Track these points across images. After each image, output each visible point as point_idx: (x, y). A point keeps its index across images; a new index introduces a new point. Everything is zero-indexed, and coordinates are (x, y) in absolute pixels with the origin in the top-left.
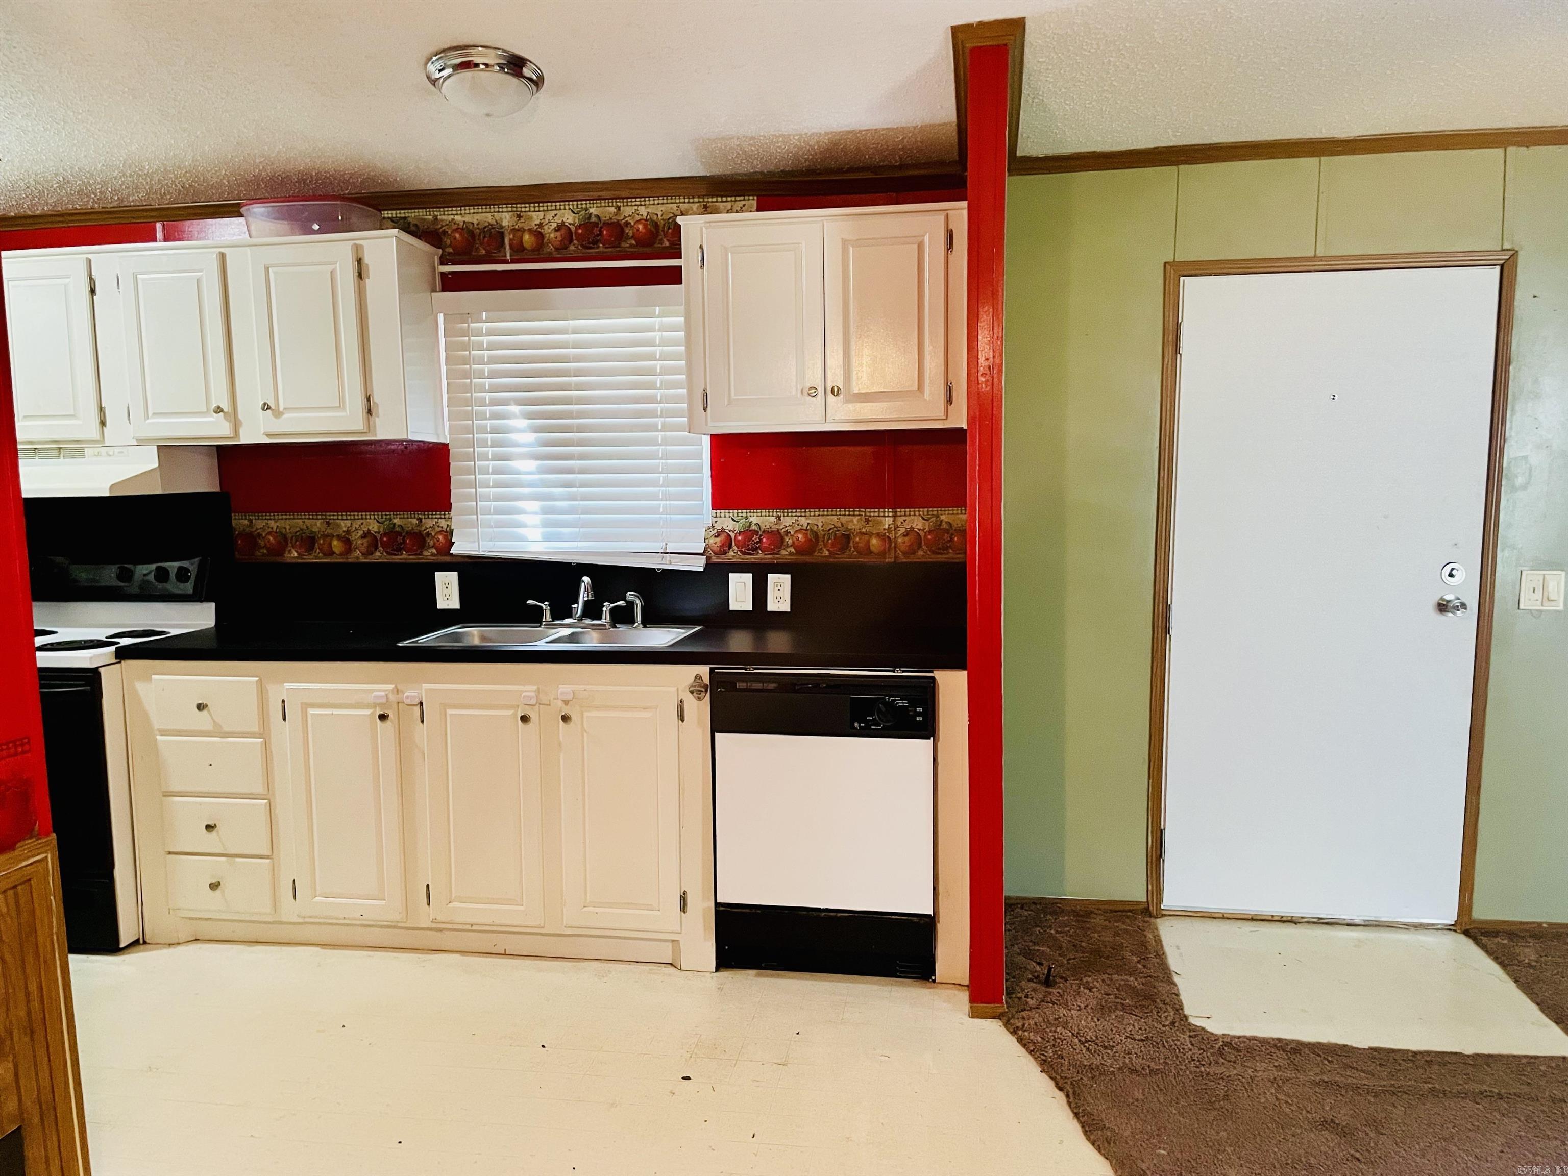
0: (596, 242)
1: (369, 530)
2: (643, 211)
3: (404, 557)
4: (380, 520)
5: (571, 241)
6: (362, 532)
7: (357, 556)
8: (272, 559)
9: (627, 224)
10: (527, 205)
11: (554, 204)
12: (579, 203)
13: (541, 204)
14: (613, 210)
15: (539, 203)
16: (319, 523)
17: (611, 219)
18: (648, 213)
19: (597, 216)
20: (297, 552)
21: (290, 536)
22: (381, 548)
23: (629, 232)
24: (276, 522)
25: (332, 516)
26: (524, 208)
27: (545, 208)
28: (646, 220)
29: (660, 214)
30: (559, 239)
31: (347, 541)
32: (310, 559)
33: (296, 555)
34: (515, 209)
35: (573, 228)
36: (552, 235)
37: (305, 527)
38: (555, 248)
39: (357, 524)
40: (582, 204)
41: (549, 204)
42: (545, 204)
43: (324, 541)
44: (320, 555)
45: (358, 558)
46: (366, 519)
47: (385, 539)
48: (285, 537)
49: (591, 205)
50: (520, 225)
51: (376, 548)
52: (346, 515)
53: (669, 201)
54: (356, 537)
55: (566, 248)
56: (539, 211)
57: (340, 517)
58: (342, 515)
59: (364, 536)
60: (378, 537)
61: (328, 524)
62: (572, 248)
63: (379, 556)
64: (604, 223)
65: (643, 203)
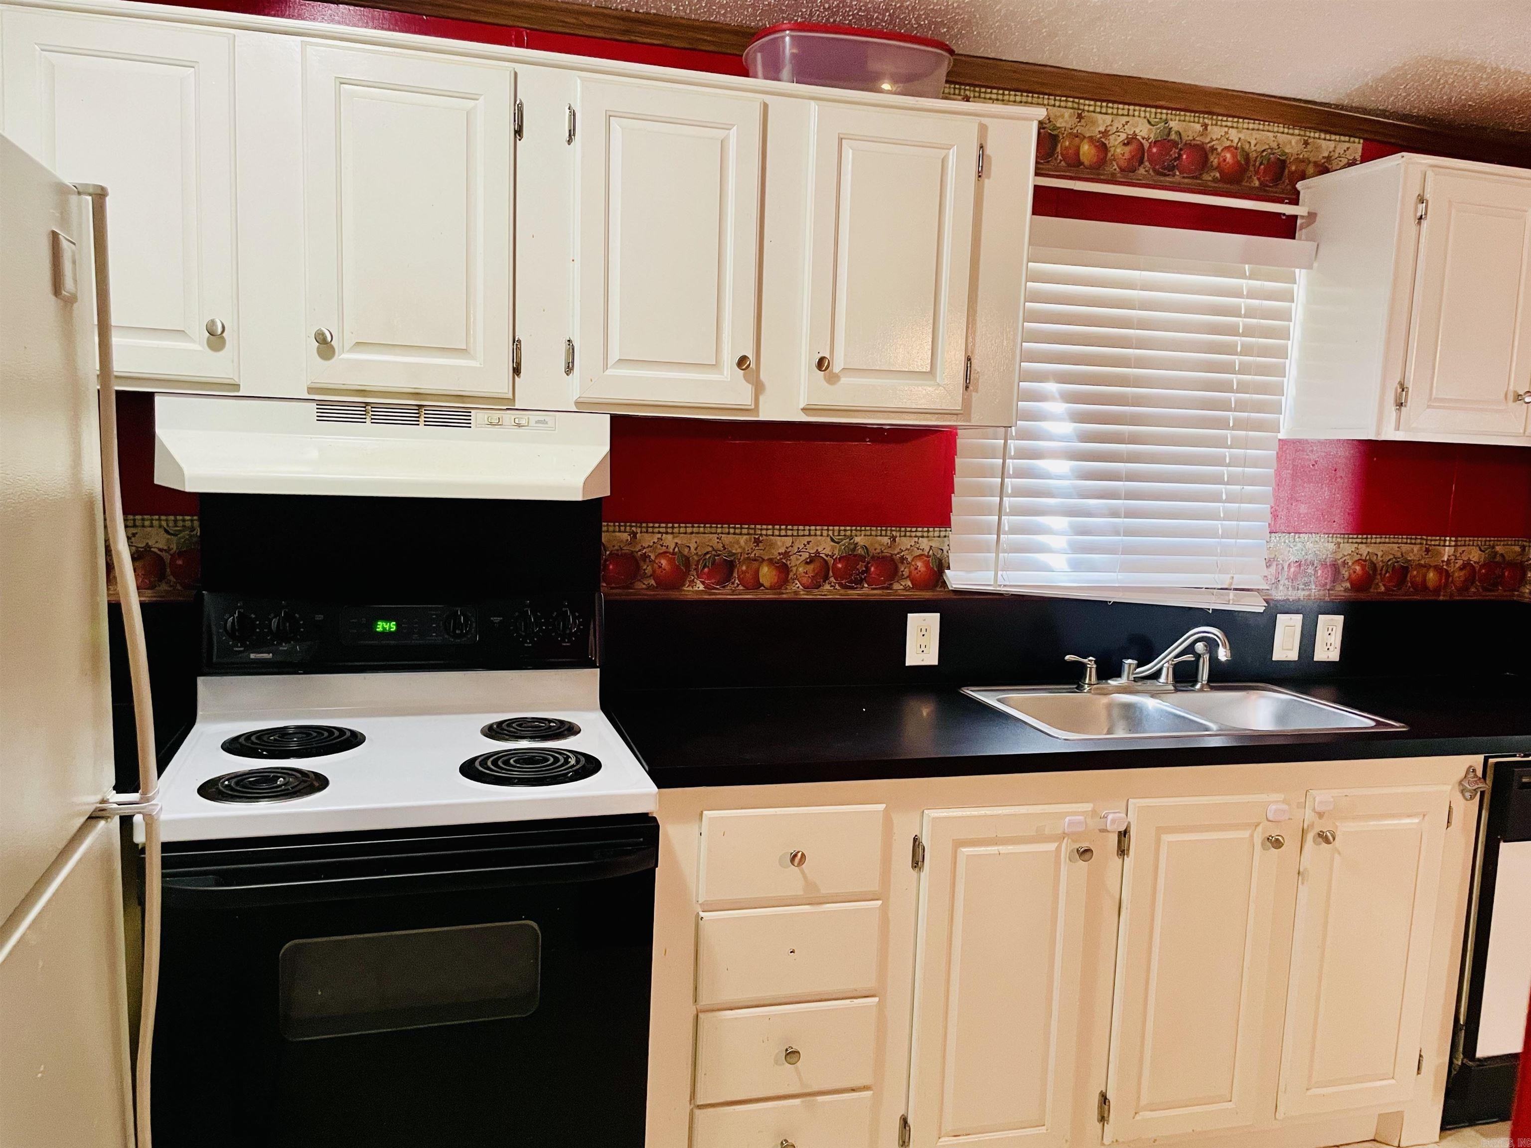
0: (1172, 168)
1: (817, 552)
2: (1234, 135)
3: (865, 592)
4: (836, 538)
5: (1141, 162)
6: (807, 555)
7: (796, 590)
8: (662, 594)
9: (1213, 149)
10: (1092, 103)
11: (1126, 107)
12: (1159, 111)
13: (1110, 105)
14: (1198, 127)
15: (1108, 101)
16: (743, 540)
17: (1194, 139)
18: (1240, 139)
19: (1179, 133)
20: (703, 583)
21: (696, 558)
22: (832, 579)
23: (1214, 160)
24: (674, 537)
25: (765, 530)
26: (1088, 105)
27: (1115, 111)
28: (1236, 148)
29: (1253, 142)
30: (1127, 156)
31: (783, 569)
32: (724, 594)
33: (702, 587)
34: (1076, 106)
35: (1146, 145)
36: (1119, 150)
37: (720, 546)
38: (1120, 168)
39: (800, 543)
40: (1161, 113)
41: (1121, 106)
42: (1116, 106)
43: (747, 567)
44: (741, 587)
45: (796, 593)
46: (816, 535)
47: (840, 566)
48: (687, 560)
49: (1173, 117)
50: (1080, 130)
51: (826, 578)
52: (786, 529)
53: (1266, 128)
54: (796, 563)
55: (1134, 171)
56: (1106, 114)
57: (777, 533)
58: (780, 530)
59: (810, 561)
60: (831, 562)
61: (757, 541)
62: (1142, 171)
63: (830, 591)
64: (1186, 144)
65: (1235, 125)
